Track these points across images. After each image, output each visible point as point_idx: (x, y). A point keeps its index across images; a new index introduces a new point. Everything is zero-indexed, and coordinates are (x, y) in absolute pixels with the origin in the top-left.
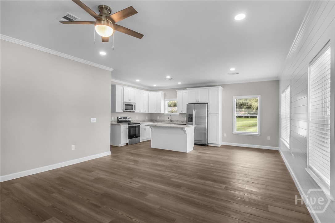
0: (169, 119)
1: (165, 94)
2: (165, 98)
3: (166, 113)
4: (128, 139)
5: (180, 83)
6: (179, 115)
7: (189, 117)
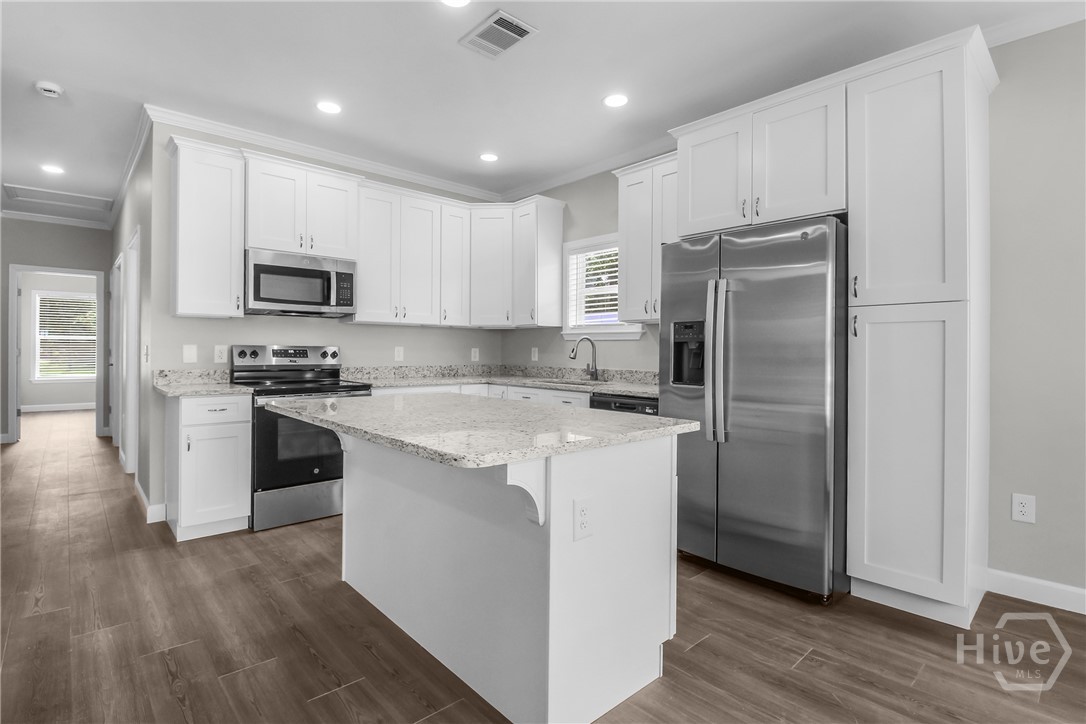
0: (581, 364)
1: (566, 211)
2: (564, 240)
3: (574, 328)
4: (254, 491)
5: (617, 101)
6: (644, 334)
7: (679, 346)
